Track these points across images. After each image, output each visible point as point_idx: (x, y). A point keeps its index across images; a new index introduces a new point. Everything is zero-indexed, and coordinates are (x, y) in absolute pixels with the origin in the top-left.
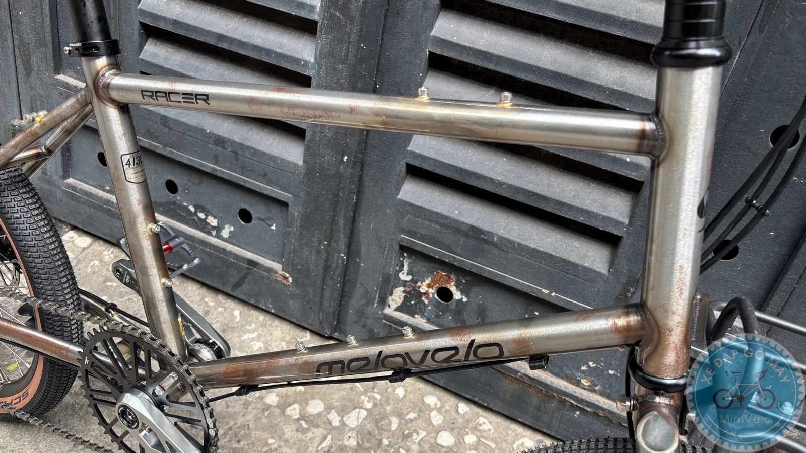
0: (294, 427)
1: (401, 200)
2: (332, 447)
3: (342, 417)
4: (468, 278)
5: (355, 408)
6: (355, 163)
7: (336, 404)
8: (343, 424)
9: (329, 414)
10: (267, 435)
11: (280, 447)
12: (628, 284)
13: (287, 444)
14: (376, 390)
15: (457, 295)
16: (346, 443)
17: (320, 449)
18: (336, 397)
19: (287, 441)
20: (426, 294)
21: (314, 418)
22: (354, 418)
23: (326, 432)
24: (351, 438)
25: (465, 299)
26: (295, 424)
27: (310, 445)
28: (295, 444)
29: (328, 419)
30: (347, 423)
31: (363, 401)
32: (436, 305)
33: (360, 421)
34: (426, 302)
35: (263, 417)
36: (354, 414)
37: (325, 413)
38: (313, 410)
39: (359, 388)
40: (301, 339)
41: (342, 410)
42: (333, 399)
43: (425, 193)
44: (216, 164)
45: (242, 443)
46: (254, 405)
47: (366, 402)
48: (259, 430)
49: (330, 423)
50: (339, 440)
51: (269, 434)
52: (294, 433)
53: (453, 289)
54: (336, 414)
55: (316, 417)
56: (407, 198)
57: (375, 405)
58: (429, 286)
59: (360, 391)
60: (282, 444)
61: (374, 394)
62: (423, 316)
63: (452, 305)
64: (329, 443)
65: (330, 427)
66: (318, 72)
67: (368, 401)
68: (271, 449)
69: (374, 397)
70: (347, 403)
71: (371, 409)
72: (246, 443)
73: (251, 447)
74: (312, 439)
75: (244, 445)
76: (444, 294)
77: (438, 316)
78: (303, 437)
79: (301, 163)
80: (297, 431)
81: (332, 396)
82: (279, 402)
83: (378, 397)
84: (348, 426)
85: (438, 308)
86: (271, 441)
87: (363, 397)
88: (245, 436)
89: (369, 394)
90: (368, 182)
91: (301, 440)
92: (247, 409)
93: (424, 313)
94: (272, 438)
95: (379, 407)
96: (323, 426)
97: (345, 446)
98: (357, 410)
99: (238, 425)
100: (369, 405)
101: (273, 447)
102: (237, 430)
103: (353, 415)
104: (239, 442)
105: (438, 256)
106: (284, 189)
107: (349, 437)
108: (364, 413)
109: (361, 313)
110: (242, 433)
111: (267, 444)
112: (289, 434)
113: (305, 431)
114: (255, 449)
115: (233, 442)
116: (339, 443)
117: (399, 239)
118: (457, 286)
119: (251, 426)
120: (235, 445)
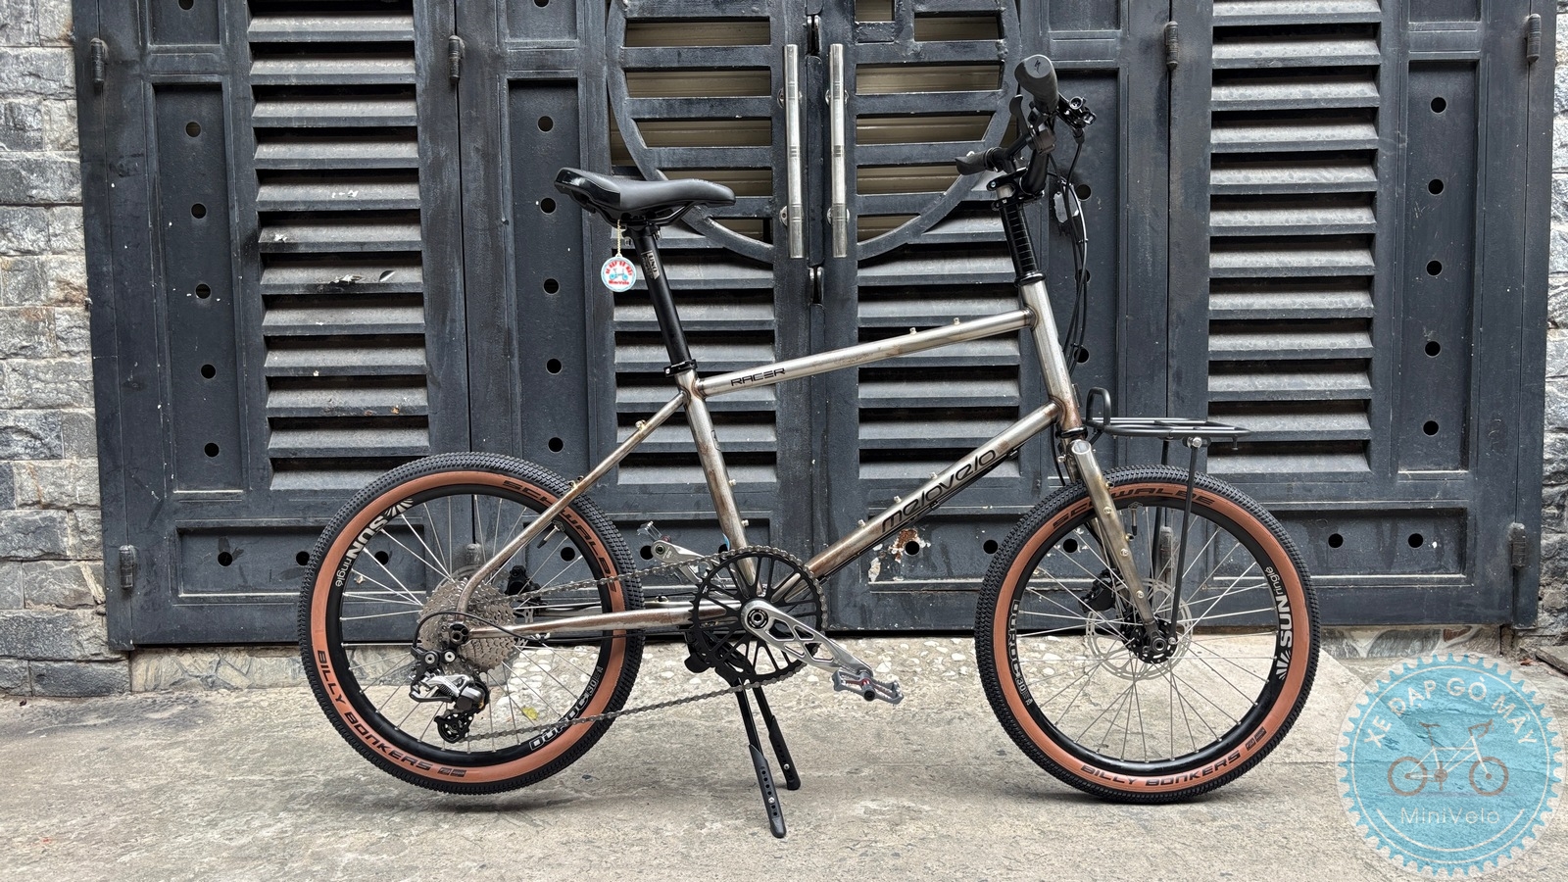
4: (927, 526)
6: (822, 463)
12: (1035, 478)
15: (922, 544)
20: (898, 554)
25: (929, 545)
32: (909, 561)
34: (899, 561)
44: (698, 509)
45: (817, 703)
53: (918, 540)
56: (866, 477)
57: (892, 657)
58: (898, 546)
62: (899, 576)
63: (920, 554)
66: (781, 406)
76: (912, 548)
77: (911, 571)
79: (775, 480)
85: (910, 562)
87: (880, 657)
90: (834, 476)
93: (899, 571)
104: (813, 702)
106: (764, 508)
109: (850, 594)
118: (920, 537)
120: (813, 705)
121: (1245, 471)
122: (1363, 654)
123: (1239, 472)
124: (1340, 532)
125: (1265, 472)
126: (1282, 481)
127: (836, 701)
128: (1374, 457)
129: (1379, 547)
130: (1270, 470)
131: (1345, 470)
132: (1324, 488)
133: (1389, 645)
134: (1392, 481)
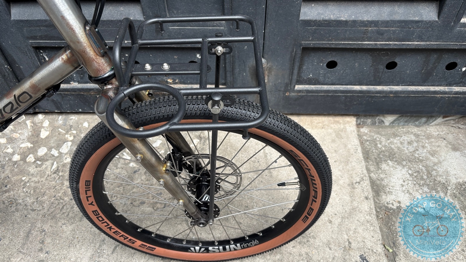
0: (34, 166)
1: (14, 20)
2: (59, 167)
3: (59, 150)
5: (65, 142)
7: (53, 145)
8: (60, 153)
9: (51, 152)
10: (20, 177)
11: (30, 179)
13: (33, 176)
14: (72, 129)
16: (65, 162)
17: (52, 170)
18: (52, 142)
19: (32, 175)
21: (44, 157)
22: (66, 148)
23: (52, 161)
24: (67, 158)
26: (34, 164)
27: (46, 171)
28: (38, 174)
29: (52, 155)
30: (62, 152)
31: (68, 138)
33: (69, 148)
35: (14, 169)
36: (65, 145)
37: (49, 152)
38: (41, 154)
39: (63, 132)
40: (20, 120)
41: (58, 147)
42: (51, 143)
43: (26, 10)
45: (8, 186)
46: (8, 165)
47: (69, 137)
48: (15, 176)
49: (53, 156)
50: (61, 162)
51: (21, 175)
52: (35, 169)
54: (55, 150)
55: (45, 156)
56: (17, 18)
57: (74, 137)
59: (64, 133)
60: (30, 177)
61: (72, 132)
62: (74, 81)
64: (56, 166)
65: (54, 158)
67: (70, 137)
68: (25, 182)
69: (72, 133)
70: (59, 142)
71: (73, 140)
72: (10, 185)
73: (14, 186)
74: (46, 168)
75: (10, 186)
78: (41, 169)
80: (36, 167)
81: (50, 142)
82: (21, 158)
83: (75, 132)
84: (63, 153)
86: (23, 178)
87: (66, 136)
88: (8, 182)
89: (70, 133)
91: (41, 171)
92: (4, 169)
93: (74, 79)
94: (24, 177)
95: (77, 137)
96: (50, 159)
97: (65, 163)
98: (66, 143)
99: (2, 179)
100: (72, 138)
101: (26, 181)
102: (3, 181)
103: (64, 147)
104: (6, 186)
105: (57, 45)
107: (66, 158)
108: (70, 144)
110: (6, 181)
111: (23, 181)
112: (32, 171)
113: (40, 166)
114: (16, 186)
115: (3, 188)
116: (62, 163)
117: (30, 44)
119: (10, 176)
120: (5, 189)
121: (333, 17)
122: (387, 124)
123: (327, 18)
124: (397, 60)
125: (348, 19)
126: (360, 26)
127: (22, 183)
128: (445, 9)
129: (423, 70)
130: (353, 18)
131: (417, 19)
132: (394, 32)
133: (405, 120)
134: (453, 27)
